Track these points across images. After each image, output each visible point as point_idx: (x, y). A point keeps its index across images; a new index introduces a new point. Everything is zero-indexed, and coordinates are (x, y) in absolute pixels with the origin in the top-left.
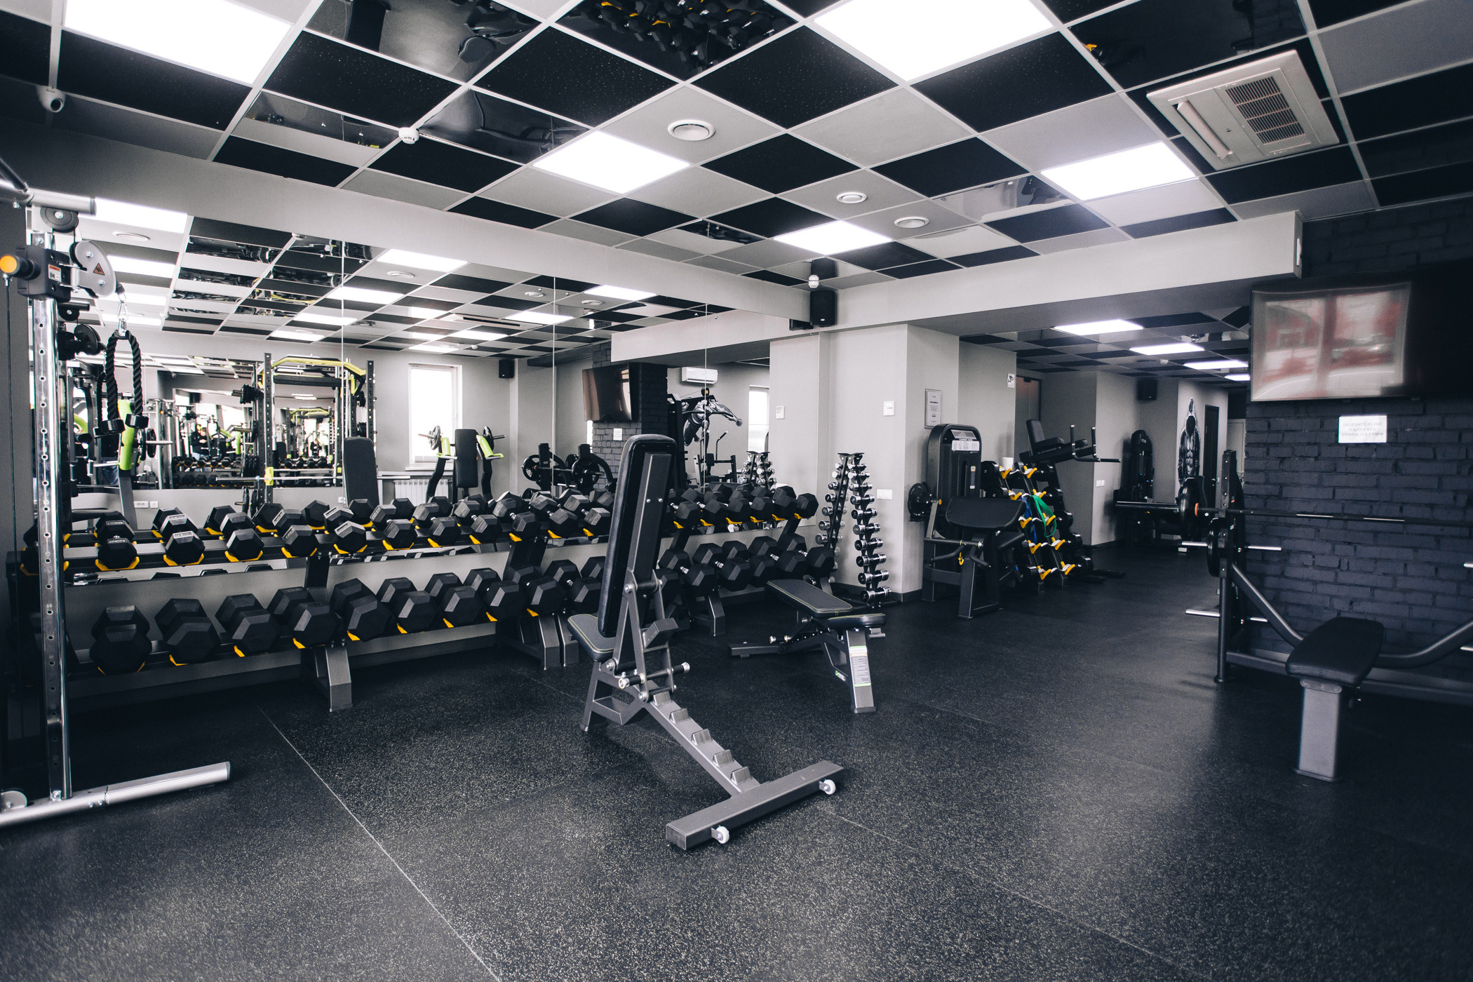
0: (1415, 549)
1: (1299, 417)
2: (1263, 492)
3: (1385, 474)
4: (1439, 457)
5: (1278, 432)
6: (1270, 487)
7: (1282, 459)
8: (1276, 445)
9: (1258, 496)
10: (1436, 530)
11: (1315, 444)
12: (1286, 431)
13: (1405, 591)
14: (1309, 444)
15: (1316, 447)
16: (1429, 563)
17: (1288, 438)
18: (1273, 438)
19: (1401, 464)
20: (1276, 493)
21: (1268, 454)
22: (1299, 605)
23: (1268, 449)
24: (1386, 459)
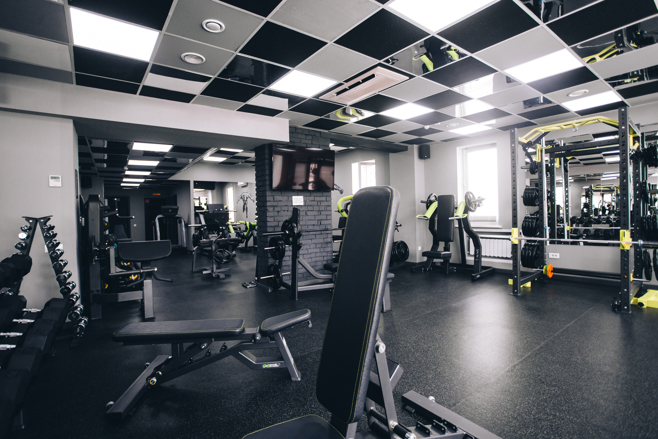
0: (311, 239)
1: (282, 196)
2: (273, 225)
3: (304, 216)
4: (314, 210)
5: (276, 201)
6: (275, 222)
7: (278, 212)
8: (276, 206)
9: (272, 226)
10: (315, 233)
11: (287, 206)
12: (279, 201)
13: (310, 254)
14: (285, 206)
15: (287, 207)
16: (314, 243)
17: (280, 204)
18: (275, 204)
19: (307, 212)
20: (277, 225)
21: (274, 210)
22: (286, 266)
23: (274, 208)
24: (304, 211)
